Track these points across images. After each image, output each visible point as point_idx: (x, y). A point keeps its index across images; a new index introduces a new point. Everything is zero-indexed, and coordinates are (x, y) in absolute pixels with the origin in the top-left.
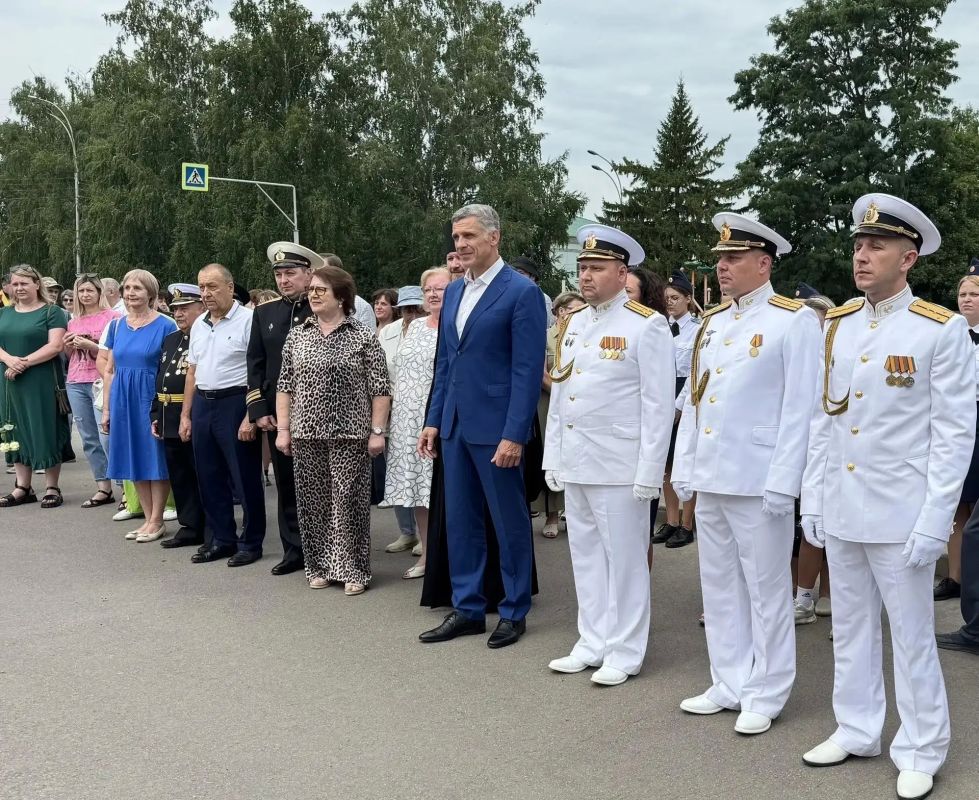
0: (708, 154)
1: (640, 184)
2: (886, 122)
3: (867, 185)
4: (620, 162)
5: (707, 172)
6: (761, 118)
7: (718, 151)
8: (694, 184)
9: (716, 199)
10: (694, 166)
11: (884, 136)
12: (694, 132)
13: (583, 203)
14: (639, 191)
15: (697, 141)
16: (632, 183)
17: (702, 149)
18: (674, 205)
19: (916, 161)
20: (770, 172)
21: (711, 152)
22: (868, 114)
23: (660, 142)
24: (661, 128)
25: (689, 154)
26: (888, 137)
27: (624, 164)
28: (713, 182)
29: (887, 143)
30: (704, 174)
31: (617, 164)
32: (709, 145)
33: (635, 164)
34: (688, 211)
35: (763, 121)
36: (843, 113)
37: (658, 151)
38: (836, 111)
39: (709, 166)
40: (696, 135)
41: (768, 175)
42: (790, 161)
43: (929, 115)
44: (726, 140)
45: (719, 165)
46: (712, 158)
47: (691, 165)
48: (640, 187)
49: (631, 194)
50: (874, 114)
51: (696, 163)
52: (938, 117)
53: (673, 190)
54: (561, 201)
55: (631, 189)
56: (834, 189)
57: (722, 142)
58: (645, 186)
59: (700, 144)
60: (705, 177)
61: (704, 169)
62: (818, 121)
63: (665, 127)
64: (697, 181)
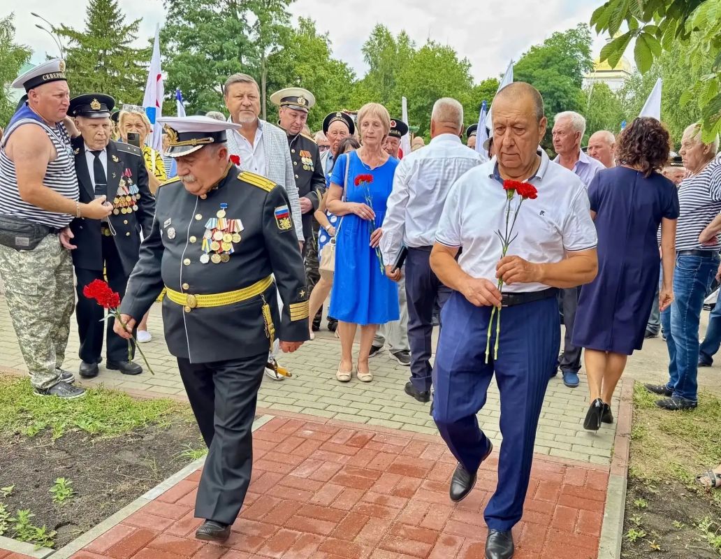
0: (127, 29)
1: (75, 45)
2: (251, 24)
3: (239, 63)
4: (58, 26)
5: (127, 42)
6: (166, 8)
7: (134, 27)
8: (117, 49)
9: (135, 62)
10: (116, 36)
11: (250, 32)
12: (115, 11)
13: (30, 53)
14: (75, 50)
15: (118, 19)
16: (69, 43)
17: (122, 24)
18: (103, 63)
19: (272, 51)
20: (172, 47)
21: (129, 28)
22: (240, 16)
23: (90, 15)
24: (89, 5)
25: (112, 26)
26: (253, 33)
27: (62, 29)
28: (131, 50)
29: (252, 37)
30: (125, 43)
31: (56, 28)
32: (127, 22)
33: (70, 30)
34: (114, 69)
35: (167, 10)
36: (222, 13)
37: (89, 22)
38: (218, 11)
39: (127, 37)
40: (116, 14)
41: (171, 49)
42: (188, 41)
43: (279, 23)
44: (140, 21)
45: (135, 38)
46: (130, 32)
47: (114, 35)
48: (76, 47)
49: (69, 51)
50: (243, 16)
51: (118, 34)
52: (284, 25)
53: (101, 51)
54: (11, 50)
55: (68, 47)
56: (218, 64)
57: (137, 22)
58: (80, 46)
59: (120, 21)
60: (126, 45)
61: (124, 40)
62: (207, 16)
63: (93, 5)
64: (119, 47)
